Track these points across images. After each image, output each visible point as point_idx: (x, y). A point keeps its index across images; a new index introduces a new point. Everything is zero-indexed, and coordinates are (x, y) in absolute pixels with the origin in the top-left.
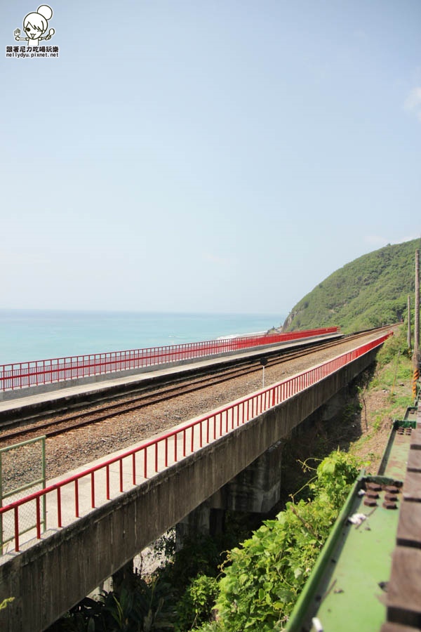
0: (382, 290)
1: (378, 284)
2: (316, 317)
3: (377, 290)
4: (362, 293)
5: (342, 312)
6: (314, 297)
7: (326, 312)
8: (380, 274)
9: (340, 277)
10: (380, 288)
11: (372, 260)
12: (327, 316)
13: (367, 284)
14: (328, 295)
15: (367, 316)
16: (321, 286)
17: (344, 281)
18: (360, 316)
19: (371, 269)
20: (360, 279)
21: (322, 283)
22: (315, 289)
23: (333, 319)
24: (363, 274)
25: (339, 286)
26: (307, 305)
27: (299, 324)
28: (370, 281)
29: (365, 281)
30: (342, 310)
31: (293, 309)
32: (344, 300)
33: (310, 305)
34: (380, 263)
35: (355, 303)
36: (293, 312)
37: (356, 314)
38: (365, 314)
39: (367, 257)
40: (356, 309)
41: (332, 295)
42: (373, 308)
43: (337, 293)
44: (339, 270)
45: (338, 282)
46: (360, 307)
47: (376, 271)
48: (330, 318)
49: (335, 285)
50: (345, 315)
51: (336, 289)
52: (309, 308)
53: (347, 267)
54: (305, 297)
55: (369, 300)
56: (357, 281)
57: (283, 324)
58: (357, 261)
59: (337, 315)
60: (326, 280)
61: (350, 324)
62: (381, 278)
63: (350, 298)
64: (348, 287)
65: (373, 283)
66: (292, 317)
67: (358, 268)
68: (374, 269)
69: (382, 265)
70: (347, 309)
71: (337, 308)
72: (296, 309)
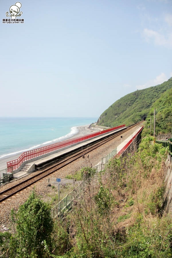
0: (135, 108)
1: (134, 106)
2: (110, 119)
3: (133, 108)
4: (128, 109)
5: (120, 117)
6: (109, 111)
7: (114, 117)
8: (135, 101)
9: (119, 103)
10: (135, 107)
11: (131, 96)
12: (114, 118)
13: (129, 106)
14: (114, 110)
15: (130, 118)
16: (111, 106)
17: (120, 104)
18: (127, 119)
19: (131, 100)
20: (127, 104)
21: (112, 105)
22: (109, 107)
23: (117, 119)
24: (128, 101)
25: (118, 106)
26: (106, 114)
27: (103, 121)
28: (131, 104)
29: (129, 104)
30: (120, 116)
31: (101, 116)
32: (121, 112)
33: (107, 113)
34: (134, 97)
35: (125, 113)
36: (101, 117)
37: (126, 117)
38: (129, 117)
39: (129, 95)
40: (126, 116)
41: (116, 110)
42: (132, 115)
43: (118, 109)
44: (119, 100)
45: (118, 105)
46: (127, 115)
47: (133, 101)
48: (115, 119)
49: (117, 106)
50: (121, 118)
51: (117, 107)
52: (107, 115)
53: (122, 99)
54: (105, 111)
55: (130, 112)
56: (125, 104)
57: (96, 122)
58: (125, 96)
59: (118, 118)
60: (113, 104)
61: (124, 121)
62: (135, 103)
63: (123, 111)
64: (122, 107)
65: (132, 105)
66: (101, 119)
67: (126, 99)
68: (132, 100)
69: (135, 98)
70: (122, 115)
71: (118, 115)
72: (102, 116)
